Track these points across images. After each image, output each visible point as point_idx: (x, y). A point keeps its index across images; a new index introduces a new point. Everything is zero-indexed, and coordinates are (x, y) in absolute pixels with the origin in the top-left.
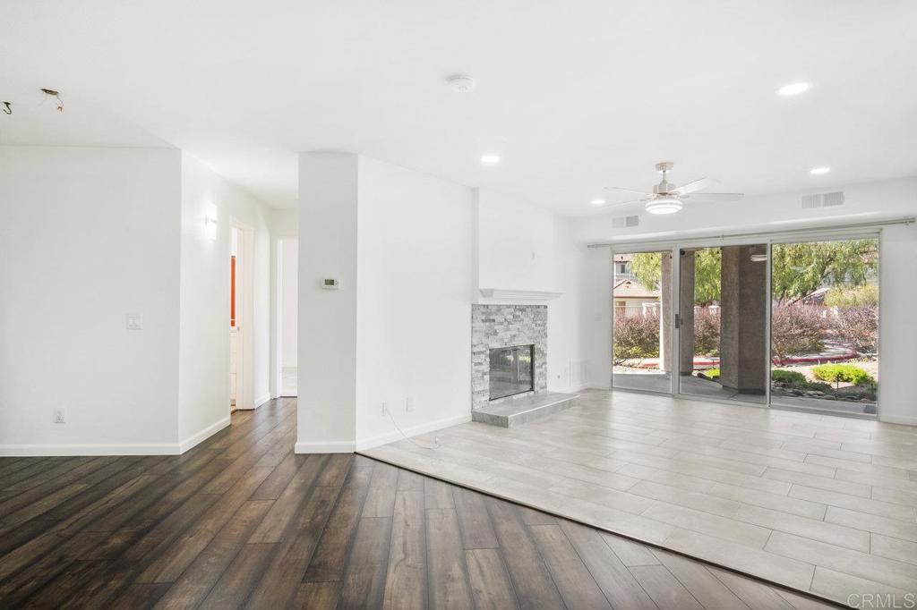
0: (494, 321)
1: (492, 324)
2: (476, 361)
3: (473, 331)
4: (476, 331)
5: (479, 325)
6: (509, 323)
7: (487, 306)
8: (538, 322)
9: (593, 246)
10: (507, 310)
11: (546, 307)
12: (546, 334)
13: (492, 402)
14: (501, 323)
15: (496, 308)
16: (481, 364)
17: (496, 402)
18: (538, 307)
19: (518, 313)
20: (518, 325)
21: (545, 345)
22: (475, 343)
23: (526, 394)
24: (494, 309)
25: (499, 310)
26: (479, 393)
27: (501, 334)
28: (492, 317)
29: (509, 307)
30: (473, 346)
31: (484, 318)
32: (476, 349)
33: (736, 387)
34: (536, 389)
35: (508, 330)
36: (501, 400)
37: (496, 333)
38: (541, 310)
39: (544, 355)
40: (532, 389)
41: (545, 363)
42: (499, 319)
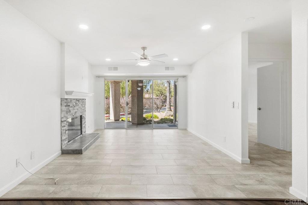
0: (69, 106)
1: (69, 107)
2: (63, 125)
3: (62, 111)
4: (63, 111)
5: (64, 108)
6: (74, 107)
7: (67, 99)
8: (83, 106)
9: (98, 77)
10: (74, 101)
11: (85, 99)
12: (85, 110)
13: (69, 143)
14: (72, 107)
15: (70, 100)
16: (65, 126)
17: (70, 142)
18: (83, 99)
19: (77, 102)
20: (77, 107)
21: (85, 115)
22: (62, 116)
23: (79, 136)
24: (69, 100)
25: (71, 101)
26: (64, 140)
27: (72, 112)
28: (69, 104)
29: (74, 99)
30: (62, 118)
31: (66, 104)
32: (63, 120)
33: (137, 123)
34: (83, 133)
35: (74, 109)
36: (72, 141)
37: (70, 111)
38: (84, 100)
39: (85, 119)
40: (81, 134)
41: (85, 122)
42: (71, 105)
